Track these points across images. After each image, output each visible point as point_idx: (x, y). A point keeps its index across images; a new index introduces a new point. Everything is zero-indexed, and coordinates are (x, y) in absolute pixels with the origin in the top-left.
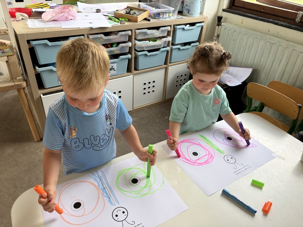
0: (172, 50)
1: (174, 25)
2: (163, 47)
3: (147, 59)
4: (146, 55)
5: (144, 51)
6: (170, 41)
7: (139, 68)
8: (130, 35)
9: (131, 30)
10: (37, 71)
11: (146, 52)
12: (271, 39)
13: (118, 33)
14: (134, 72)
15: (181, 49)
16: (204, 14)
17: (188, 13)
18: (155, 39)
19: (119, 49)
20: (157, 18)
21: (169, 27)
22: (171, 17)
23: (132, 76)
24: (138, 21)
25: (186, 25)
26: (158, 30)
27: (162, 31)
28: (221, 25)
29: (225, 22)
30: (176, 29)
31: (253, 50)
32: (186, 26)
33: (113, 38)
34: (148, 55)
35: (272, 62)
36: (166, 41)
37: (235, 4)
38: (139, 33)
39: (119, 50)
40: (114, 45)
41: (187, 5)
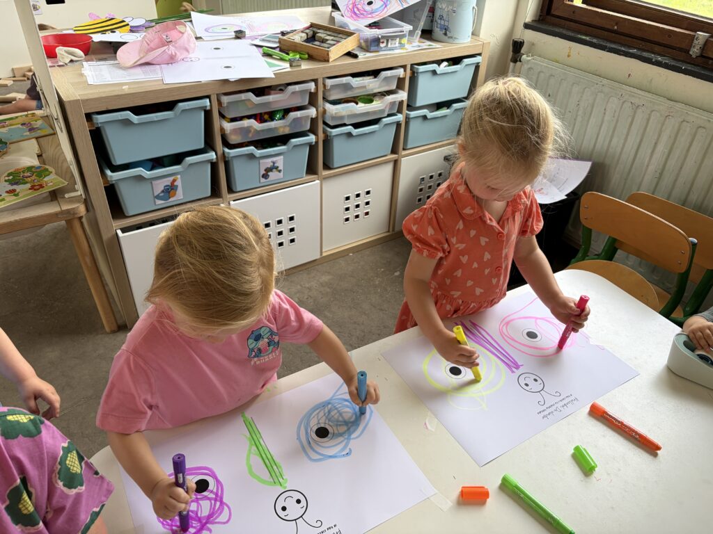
0: (408, 119)
1: (412, 65)
2: (389, 115)
3: (352, 143)
4: (349, 135)
5: (345, 125)
6: (402, 101)
7: (333, 165)
8: (313, 91)
9: (315, 81)
10: (109, 179)
11: (350, 127)
12: (633, 96)
13: (286, 88)
14: (323, 174)
15: (429, 117)
16: (481, 36)
17: (445, 34)
18: (369, 97)
19: (288, 124)
20: (372, 48)
21: (402, 70)
22: (407, 46)
23: (318, 181)
24: (331, 60)
25: (439, 62)
26: (375, 77)
27: (386, 79)
28: (520, 61)
29: (530, 55)
30: (417, 73)
31: (593, 120)
32: (439, 65)
33: (275, 100)
34: (354, 134)
35: (635, 148)
36: (395, 102)
37: (553, 12)
38: (333, 87)
39: (290, 126)
40: (278, 116)
41: (441, 18)
